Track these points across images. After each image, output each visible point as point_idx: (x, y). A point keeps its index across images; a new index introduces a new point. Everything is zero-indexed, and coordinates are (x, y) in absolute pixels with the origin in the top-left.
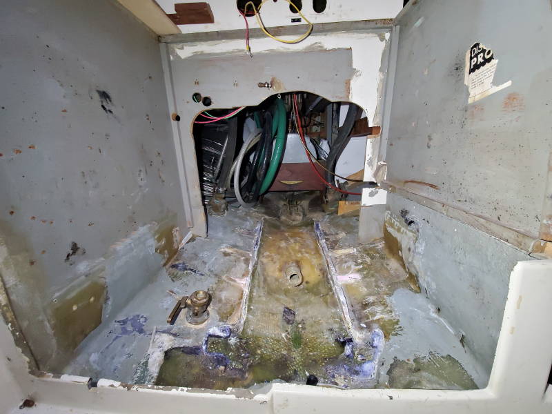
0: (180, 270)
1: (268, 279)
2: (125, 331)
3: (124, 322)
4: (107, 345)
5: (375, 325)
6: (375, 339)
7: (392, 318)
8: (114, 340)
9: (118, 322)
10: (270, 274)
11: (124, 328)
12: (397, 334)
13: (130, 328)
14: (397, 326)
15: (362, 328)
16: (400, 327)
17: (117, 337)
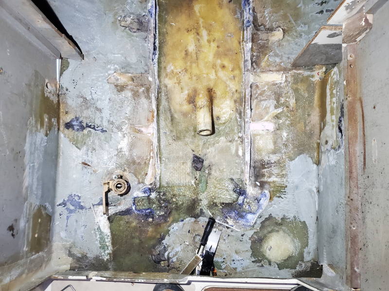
1: (176, 116)
2: (71, 211)
3: (64, 204)
4: (65, 224)
5: (267, 186)
6: (262, 199)
7: (282, 183)
8: (67, 219)
9: (60, 205)
11: (67, 208)
12: (279, 197)
13: (72, 208)
14: (283, 191)
15: (256, 186)
16: (285, 192)
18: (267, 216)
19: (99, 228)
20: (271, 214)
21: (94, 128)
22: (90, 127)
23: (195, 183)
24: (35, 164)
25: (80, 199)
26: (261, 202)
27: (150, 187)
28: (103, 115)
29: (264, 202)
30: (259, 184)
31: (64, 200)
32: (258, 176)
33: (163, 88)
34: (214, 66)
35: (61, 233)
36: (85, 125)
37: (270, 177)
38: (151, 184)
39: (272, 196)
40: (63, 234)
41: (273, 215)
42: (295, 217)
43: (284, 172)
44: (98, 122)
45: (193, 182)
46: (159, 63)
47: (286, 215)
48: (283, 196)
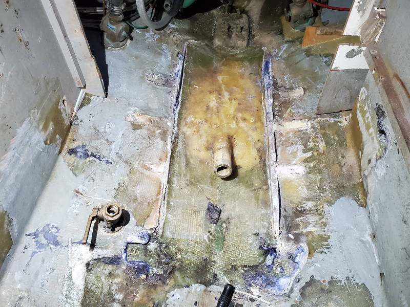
0: (81, 157)
1: (191, 161)
2: (40, 246)
3: (36, 235)
4: (27, 261)
5: (303, 239)
6: (299, 255)
7: (323, 233)
8: (32, 256)
9: (29, 235)
10: (194, 153)
11: (37, 241)
12: (322, 252)
13: (44, 242)
14: (325, 243)
15: (288, 239)
16: (328, 245)
17: (34, 253)
18: (308, 280)
19: (70, 277)
20: (313, 276)
21: (99, 158)
22: (95, 156)
23: (208, 238)
24: (22, 159)
25: (57, 232)
26: (297, 260)
27: (150, 232)
28: (113, 148)
29: (302, 259)
30: (292, 237)
31: (37, 230)
32: (290, 227)
33: (181, 135)
34: (235, 118)
35: (16, 273)
36: (90, 154)
37: (306, 227)
38: (152, 229)
39: (312, 251)
40: (18, 276)
41: (317, 277)
42: (348, 278)
43: (324, 220)
44: (104, 153)
45: (206, 237)
46: (180, 114)
47: (335, 276)
48: (326, 250)
